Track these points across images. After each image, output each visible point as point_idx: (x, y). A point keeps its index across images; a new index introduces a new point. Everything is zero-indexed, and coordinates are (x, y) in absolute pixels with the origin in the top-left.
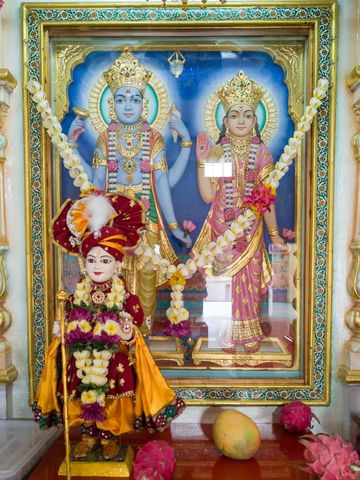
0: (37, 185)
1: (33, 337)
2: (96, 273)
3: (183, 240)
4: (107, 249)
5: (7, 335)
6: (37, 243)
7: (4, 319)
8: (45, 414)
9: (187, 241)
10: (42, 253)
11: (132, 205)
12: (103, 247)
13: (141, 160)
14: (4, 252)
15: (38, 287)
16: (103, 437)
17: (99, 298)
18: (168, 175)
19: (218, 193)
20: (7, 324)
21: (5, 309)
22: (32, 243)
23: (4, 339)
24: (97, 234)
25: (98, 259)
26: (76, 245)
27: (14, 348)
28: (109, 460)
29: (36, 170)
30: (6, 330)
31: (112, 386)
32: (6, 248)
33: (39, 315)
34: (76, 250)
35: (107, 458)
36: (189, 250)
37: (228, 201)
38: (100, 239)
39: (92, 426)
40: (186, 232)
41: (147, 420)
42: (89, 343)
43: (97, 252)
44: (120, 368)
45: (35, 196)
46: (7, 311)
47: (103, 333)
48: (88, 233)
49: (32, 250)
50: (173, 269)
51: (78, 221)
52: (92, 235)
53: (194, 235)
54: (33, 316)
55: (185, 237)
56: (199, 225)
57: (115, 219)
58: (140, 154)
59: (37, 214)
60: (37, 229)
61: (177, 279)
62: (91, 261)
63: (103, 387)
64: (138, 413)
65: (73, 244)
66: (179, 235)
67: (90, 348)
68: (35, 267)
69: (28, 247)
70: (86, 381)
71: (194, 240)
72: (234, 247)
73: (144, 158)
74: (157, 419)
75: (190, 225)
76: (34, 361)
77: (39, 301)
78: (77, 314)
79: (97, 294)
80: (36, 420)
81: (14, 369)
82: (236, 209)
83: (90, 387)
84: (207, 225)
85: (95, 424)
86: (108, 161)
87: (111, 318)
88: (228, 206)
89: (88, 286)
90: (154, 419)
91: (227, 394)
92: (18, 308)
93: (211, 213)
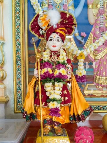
0: (18, 13)
1: (16, 83)
2: (54, 46)
3: (81, 40)
4: (59, 34)
5: (4, 82)
6: (18, 40)
7: (3, 74)
8: (29, 114)
9: (83, 41)
10: (20, 44)
11: (67, 17)
12: (57, 33)
13: (63, 4)
14: (3, 43)
15: (19, 60)
16: (55, 125)
17: (54, 59)
18: (75, 12)
19: (96, 21)
20: (4, 77)
21: (3, 70)
22: (16, 40)
23: (3, 84)
24: (55, 26)
25: (55, 39)
26: (43, 34)
27: (7, 87)
28: (60, 135)
29: (17, 6)
30: (4, 79)
31: (63, 100)
32: (4, 42)
33: (19, 73)
34: (43, 36)
35: (59, 134)
36: (83, 46)
37: (101, 23)
38: (56, 29)
39: (50, 120)
40: (83, 37)
41: (76, 117)
42: (53, 79)
43: (54, 36)
44: (65, 92)
45: (17, 18)
46: (4, 71)
47: (60, 74)
48: (49, 27)
49: (15, 43)
50: (79, 52)
51: (44, 22)
52: (53, 27)
53: (86, 39)
54: (16, 73)
55: (82, 39)
56: (88, 34)
57: (60, 22)
58: (63, 2)
59: (18, 27)
60: (18, 34)
61: (82, 56)
62: (51, 40)
63: (59, 100)
64: (72, 114)
65: (41, 33)
66: (79, 38)
67: (53, 81)
68: (17, 51)
69: (14, 42)
70: (51, 97)
71: (85, 41)
72: (104, 44)
73: (65, 3)
74: (81, 116)
75: (84, 34)
76: (16, 93)
77: (19, 67)
78: (46, 65)
79: (53, 56)
80: (24, 117)
81: (7, 97)
82: (104, 27)
83: (54, 100)
84: (91, 34)
85: (52, 119)
86: (48, 5)
87: (63, 67)
88: (101, 26)
89: (49, 53)
90: (80, 117)
91: (101, 108)
92: (9, 69)
93: (93, 29)
